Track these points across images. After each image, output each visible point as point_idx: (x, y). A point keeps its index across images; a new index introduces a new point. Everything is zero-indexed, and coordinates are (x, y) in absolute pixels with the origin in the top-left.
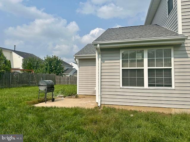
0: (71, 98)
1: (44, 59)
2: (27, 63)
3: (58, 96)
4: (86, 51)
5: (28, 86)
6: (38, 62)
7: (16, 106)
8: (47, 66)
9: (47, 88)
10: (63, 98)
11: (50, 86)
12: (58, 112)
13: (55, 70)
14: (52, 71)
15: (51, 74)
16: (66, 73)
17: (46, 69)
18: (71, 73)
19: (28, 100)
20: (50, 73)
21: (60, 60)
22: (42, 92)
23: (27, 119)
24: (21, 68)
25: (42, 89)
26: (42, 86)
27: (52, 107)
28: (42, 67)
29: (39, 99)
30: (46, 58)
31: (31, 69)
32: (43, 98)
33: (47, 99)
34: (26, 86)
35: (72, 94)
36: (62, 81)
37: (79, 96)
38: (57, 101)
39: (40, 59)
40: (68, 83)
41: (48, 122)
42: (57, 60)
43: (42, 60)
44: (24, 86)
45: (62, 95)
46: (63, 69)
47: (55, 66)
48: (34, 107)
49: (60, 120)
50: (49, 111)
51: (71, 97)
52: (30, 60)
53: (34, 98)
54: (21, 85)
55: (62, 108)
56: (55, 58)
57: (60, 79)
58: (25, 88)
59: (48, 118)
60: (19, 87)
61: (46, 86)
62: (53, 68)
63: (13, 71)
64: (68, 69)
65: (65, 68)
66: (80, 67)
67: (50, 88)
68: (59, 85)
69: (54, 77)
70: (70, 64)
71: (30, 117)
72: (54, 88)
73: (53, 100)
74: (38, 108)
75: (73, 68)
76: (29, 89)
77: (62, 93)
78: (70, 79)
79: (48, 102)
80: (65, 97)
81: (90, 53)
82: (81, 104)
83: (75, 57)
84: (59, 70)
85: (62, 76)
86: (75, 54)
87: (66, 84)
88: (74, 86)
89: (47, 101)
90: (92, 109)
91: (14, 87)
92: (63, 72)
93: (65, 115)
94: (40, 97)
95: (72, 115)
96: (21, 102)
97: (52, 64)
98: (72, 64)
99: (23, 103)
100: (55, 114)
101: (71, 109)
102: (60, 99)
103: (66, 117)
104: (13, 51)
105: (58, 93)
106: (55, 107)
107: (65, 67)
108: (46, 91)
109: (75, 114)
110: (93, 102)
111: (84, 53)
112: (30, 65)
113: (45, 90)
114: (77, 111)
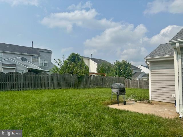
0: (143, 103)
1: (114, 64)
2: (100, 68)
3: (129, 99)
4: (159, 52)
5: (101, 88)
6: (109, 67)
7: (94, 105)
8: (117, 70)
9: (119, 91)
10: (134, 102)
11: (121, 89)
12: (132, 117)
13: (124, 73)
14: (121, 74)
15: (121, 77)
16: (134, 76)
17: (116, 73)
18: (140, 77)
19: (103, 100)
20: (119, 77)
21: (128, 63)
22: (115, 94)
23: (104, 119)
24: (96, 72)
25: (115, 91)
26: (115, 88)
27: (125, 111)
28: (112, 71)
29: (112, 101)
30: (116, 63)
31: (103, 73)
32: (115, 100)
33: (119, 101)
34: (100, 88)
35: (144, 99)
36: (131, 84)
37: (152, 102)
38: (129, 104)
39: (110, 64)
40: (137, 86)
41: (123, 125)
42: (126, 64)
43: (112, 65)
44: (98, 88)
45: (132, 99)
46: (131, 72)
47: (123, 70)
48: (108, 108)
49: (135, 125)
50: (123, 114)
51: (142, 101)
52: (103, 65)
53: (108, 99)
54: (96, 86)
55: (135, 113)
56: (124, 62)
57: (129, 83)
58: (99, 89)
59: (123, 121)
60: (95, 88)
61: (118, 88)
62: (122, 71)
63: (90, 74)
64: (136, 72)
65: (134, 72)
66: (152, 71)
67: (122, 91)
68: (129, 89)
69: (123, 80)
70: (139, 67)
71: (106, 117)
72: (125, 91)
73: (125, 103)
74: (112, 110)
75: (142, 71)
76: (103, 90)
77: (133, 97)
78: (139, 82)
79: (120, 105)
80: (136, 101)
81: (164, 54)
82: (156, 111)
83: (146, 60)
84: (127, 73)
85: (131, 80)
86: (147, 57)
87: (136, 88)
88: (144, 91)
89: (119, 103)
90: (171, 119)
91: (91, 88)
92: (131, 76)
93: (140, 121)
94: (113, 99)
95: (147, 123)
96: (98, 102)
97: (121, 68)
98: (140, 67)
99: (99, 102)
100: (128, 118)
101: (146, 116)
102: (131, 102)
103: (141, 123)
104: (90, 58)
105: (128, 96)
106: (128, 111)
107: (133, 70)
108: (118, 94)
109: (151, 122)
110: (171, 111)
111: (157, 55)
112: (103, 69)
113: (117, 92)
114: (152, 120)
